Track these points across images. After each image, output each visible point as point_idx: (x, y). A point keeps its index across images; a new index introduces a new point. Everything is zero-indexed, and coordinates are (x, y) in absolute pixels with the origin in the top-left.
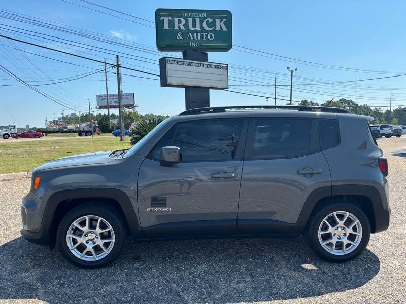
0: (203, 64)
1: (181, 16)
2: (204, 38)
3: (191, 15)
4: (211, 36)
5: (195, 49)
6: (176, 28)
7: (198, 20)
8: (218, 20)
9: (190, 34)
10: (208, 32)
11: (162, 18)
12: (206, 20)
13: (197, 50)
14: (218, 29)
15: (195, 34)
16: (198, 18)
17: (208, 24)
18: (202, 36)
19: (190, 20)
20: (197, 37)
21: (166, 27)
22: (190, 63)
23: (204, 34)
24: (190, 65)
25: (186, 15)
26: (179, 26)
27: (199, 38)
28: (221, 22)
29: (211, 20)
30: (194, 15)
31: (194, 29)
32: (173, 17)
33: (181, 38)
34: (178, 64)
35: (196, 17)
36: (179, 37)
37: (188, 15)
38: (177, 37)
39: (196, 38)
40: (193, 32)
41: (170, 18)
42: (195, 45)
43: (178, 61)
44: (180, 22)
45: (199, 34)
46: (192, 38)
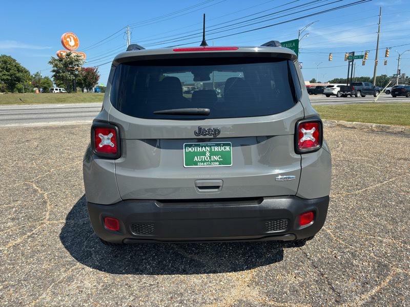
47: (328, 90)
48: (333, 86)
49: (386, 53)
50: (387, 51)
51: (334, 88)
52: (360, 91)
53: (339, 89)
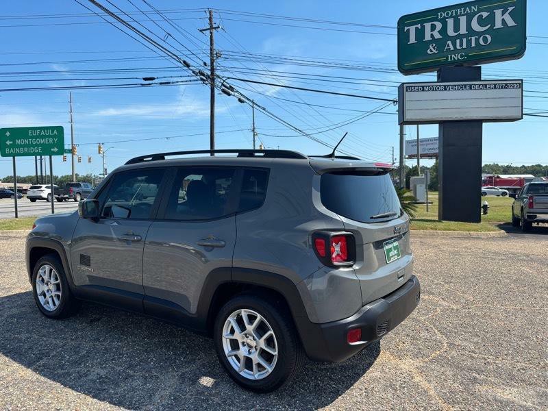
0: (471, 85)
1: (436, 19)
2: (473, 45)
3: (452, 13)
4: (485, 40)
5: (458, 64)
6: (428, 37)
7: (463, 20)
8: (498, 12)
9: (449, 43)
10: (479, 34)
11: (406, 28)
12: (477, 16)
13: (462, 65)
14: (498, 25)
15: (458, 41)
16: (463, 15)
17: (481, 22)
18: (469, 42)
19: (450, 22)
20: (461, 45)
21: (412, 40)
22: (445, 86)
23: (473, 38)
24: (445, 89)
25: (444, 15)
26: (432, 34)
27: (464, 46)
28: (503, 13)
29: (485, 14)
30: (456, 13)
31: (456, 34)
32: (422, 23)
33: (434, 51)
34: (423, 90)
35: (460, 16)
36: (431, 51)
37: (448, 14)
38: (429, 52)
39: (458, 47)
40: (453, 39)
41: (419, 26)
42: (457, 57)
43: (423, 87)
44: (433, 28)
45: (465, 40)
46: (452, 48)
47: (34, 192)
48: (41, 187)
49: (99, 150)
50: (100, 147)
51: (42, 189)
52: (79, 193)
53: (49, 191)
